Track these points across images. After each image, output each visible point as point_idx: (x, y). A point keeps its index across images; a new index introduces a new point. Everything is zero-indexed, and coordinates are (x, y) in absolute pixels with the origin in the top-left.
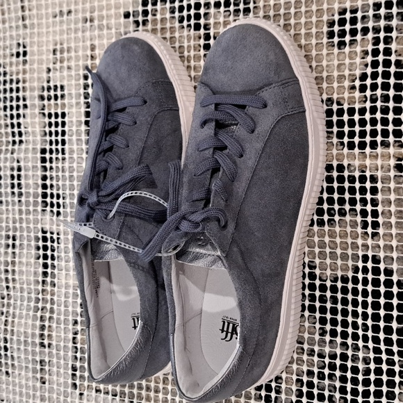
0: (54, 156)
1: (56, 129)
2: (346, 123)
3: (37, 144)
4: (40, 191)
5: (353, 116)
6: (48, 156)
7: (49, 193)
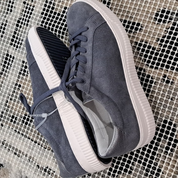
0: (22, 25)
1: (27, 14)
2: (148, 57)
3: (17, 18)
4: (11, 38)
5: (152, 55)
6: (20, 24)
7: (15, 40)
